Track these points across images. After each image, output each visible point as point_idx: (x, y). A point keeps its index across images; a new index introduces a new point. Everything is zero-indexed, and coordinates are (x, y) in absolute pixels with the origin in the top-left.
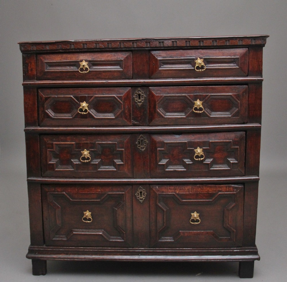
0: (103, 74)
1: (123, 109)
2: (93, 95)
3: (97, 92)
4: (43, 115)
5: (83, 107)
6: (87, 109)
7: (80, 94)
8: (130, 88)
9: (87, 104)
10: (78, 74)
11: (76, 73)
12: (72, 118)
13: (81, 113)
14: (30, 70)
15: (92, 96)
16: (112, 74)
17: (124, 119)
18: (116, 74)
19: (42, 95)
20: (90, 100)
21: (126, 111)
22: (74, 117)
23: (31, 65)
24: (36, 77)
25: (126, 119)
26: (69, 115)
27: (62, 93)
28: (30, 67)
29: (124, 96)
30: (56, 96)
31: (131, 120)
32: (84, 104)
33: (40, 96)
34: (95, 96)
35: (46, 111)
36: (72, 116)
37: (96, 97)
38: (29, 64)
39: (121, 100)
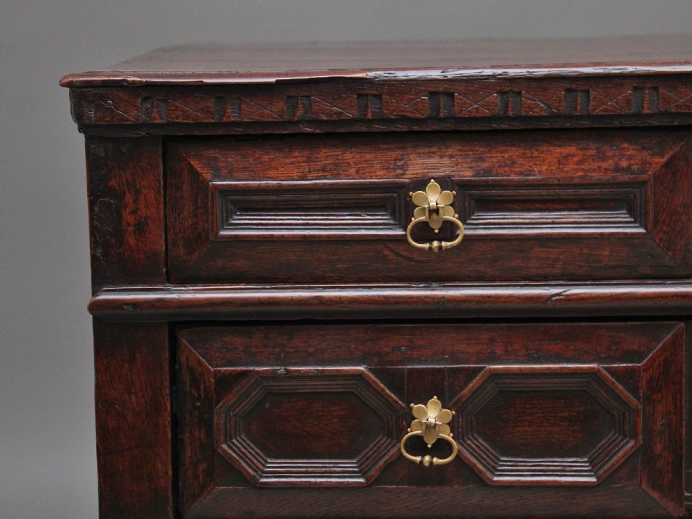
0: (539, 251)
1: (641, 437)
2: (481, 362)
3: (499, 350)
4: (202, 467)
5: (430, 427)
6: (449, 437)
7: (411, 360)
8: (683, 324)
9: (450, 413)
10: (398, 255)
11: (391, 250)
12: (362, 480)
13: (418, 459)
14: (131, 228)
15: (476, 371)
16: (585, 251)
17: (644, 487)
18: (606, 253)
19: (200, 362)
20: (462, 388)
21: (658, 448)
22: (378, 481)
23: (136, 201)
24: (166, 265)
25: (658, 487)
26: (349, 464)
27: (312, 350)
28: (134, 212)
29: (646, 368)
30: (281, 370)
31: (683, 494)
32: (432, 413)
33: (191, 369)
34: (490, 370)
35: (225, 446)
36: (362, 473)
37: (495, 375)
38: (129, 198)
39: (635, 393)
